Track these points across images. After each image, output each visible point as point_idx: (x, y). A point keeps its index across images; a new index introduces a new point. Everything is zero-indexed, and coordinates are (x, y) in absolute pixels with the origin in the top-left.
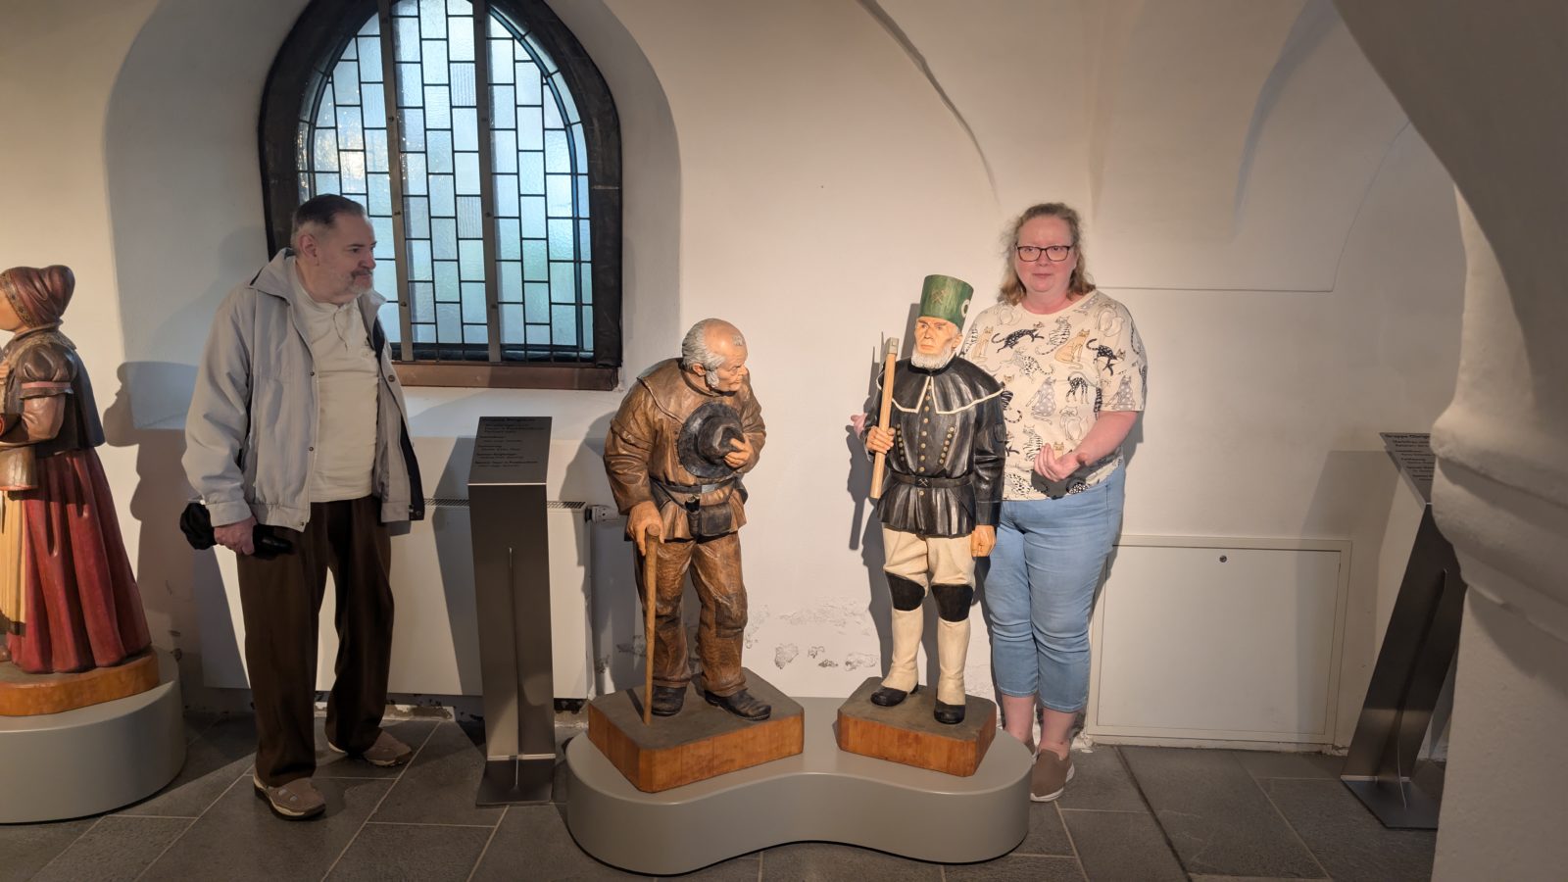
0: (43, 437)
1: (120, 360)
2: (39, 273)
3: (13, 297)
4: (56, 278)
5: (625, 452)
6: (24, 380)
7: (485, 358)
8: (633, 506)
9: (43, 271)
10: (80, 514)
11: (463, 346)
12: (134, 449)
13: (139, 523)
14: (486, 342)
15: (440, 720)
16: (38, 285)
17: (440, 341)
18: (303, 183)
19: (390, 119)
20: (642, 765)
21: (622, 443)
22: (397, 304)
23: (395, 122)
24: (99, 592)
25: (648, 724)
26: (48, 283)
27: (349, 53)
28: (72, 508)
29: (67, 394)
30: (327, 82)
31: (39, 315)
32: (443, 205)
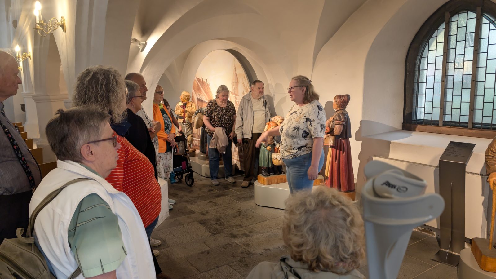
0: (337, 134)
1: (361, 119)
2: (342, 96)
3: (337, 101)
4: (346, 97)
5: (491, 155)
6: (336, 121)
7: (467, 127)
8: (491, 173)
9: (344, 95)
10: (343, 154)
11: (460, 122)
12: (361, 142)
13: (359, 161)
14: (468, 122)
15: (431, 235)
16: (342, 99)
17: (452, 121)
18: (416, 73)
19: (444, 53)
20: (483, 260)
21: (491, 152)
22: (439, 109)
23: (446, 54)
24: (344, 173)
25: (490, 249)
26: (344, 98)
27: (435, 35)
28: (341, 152)
29: (344, 125)
30: (427, 44)
31: (341, 106)
32: (458, 78)
